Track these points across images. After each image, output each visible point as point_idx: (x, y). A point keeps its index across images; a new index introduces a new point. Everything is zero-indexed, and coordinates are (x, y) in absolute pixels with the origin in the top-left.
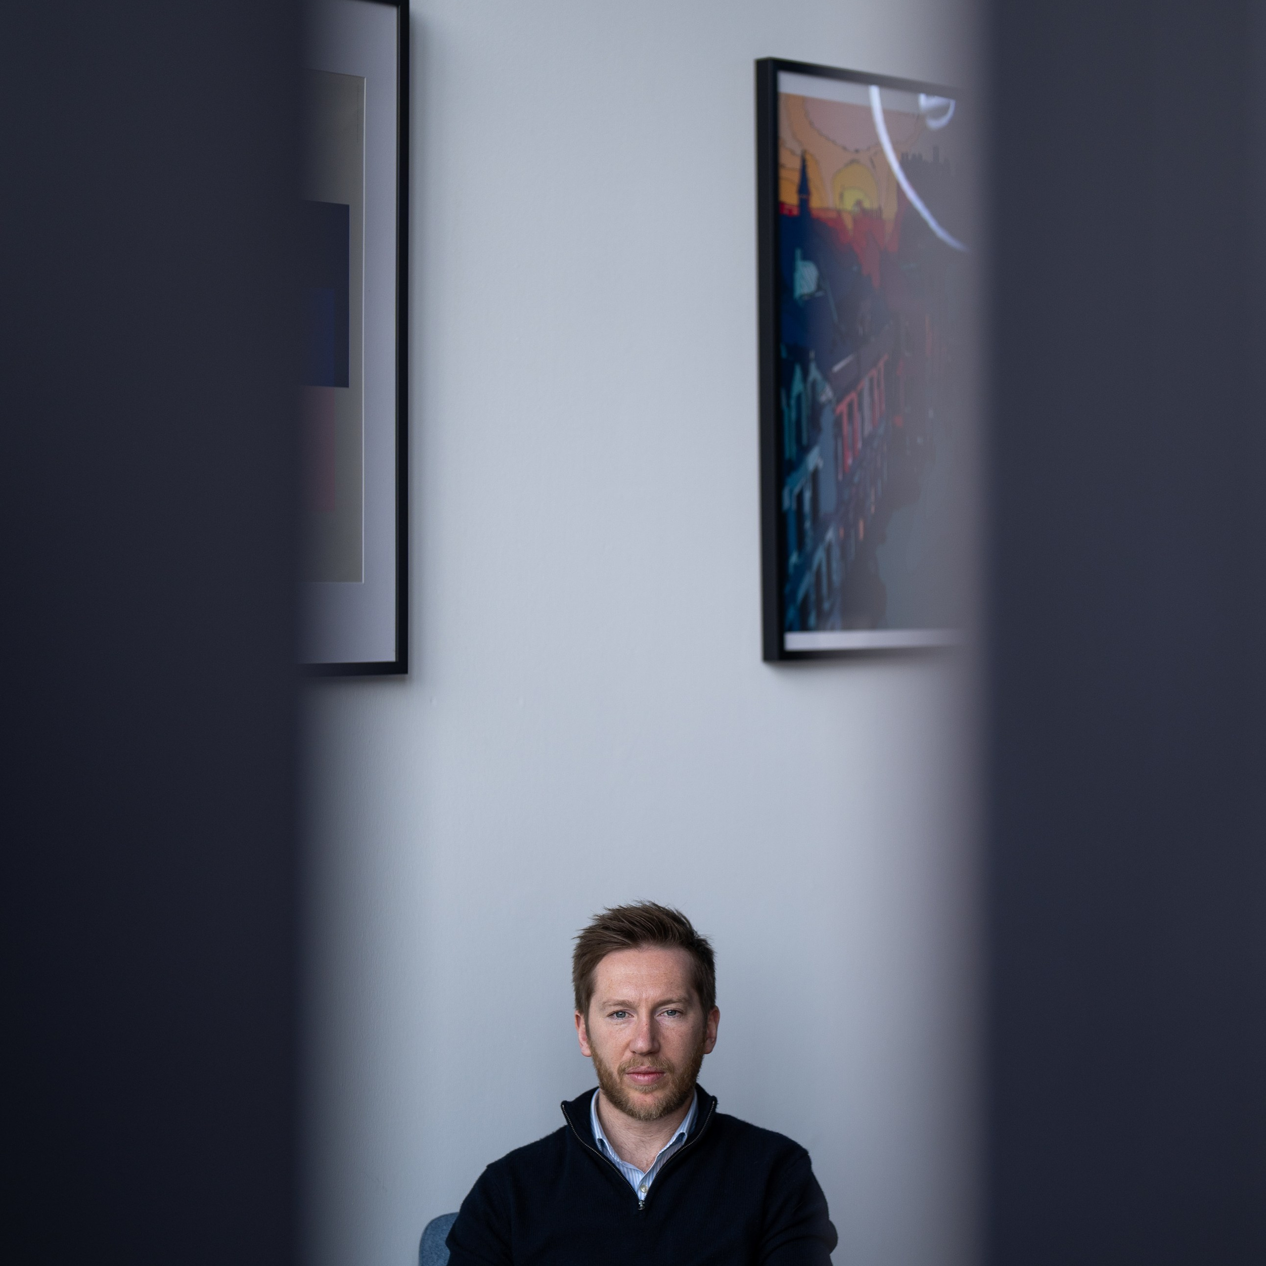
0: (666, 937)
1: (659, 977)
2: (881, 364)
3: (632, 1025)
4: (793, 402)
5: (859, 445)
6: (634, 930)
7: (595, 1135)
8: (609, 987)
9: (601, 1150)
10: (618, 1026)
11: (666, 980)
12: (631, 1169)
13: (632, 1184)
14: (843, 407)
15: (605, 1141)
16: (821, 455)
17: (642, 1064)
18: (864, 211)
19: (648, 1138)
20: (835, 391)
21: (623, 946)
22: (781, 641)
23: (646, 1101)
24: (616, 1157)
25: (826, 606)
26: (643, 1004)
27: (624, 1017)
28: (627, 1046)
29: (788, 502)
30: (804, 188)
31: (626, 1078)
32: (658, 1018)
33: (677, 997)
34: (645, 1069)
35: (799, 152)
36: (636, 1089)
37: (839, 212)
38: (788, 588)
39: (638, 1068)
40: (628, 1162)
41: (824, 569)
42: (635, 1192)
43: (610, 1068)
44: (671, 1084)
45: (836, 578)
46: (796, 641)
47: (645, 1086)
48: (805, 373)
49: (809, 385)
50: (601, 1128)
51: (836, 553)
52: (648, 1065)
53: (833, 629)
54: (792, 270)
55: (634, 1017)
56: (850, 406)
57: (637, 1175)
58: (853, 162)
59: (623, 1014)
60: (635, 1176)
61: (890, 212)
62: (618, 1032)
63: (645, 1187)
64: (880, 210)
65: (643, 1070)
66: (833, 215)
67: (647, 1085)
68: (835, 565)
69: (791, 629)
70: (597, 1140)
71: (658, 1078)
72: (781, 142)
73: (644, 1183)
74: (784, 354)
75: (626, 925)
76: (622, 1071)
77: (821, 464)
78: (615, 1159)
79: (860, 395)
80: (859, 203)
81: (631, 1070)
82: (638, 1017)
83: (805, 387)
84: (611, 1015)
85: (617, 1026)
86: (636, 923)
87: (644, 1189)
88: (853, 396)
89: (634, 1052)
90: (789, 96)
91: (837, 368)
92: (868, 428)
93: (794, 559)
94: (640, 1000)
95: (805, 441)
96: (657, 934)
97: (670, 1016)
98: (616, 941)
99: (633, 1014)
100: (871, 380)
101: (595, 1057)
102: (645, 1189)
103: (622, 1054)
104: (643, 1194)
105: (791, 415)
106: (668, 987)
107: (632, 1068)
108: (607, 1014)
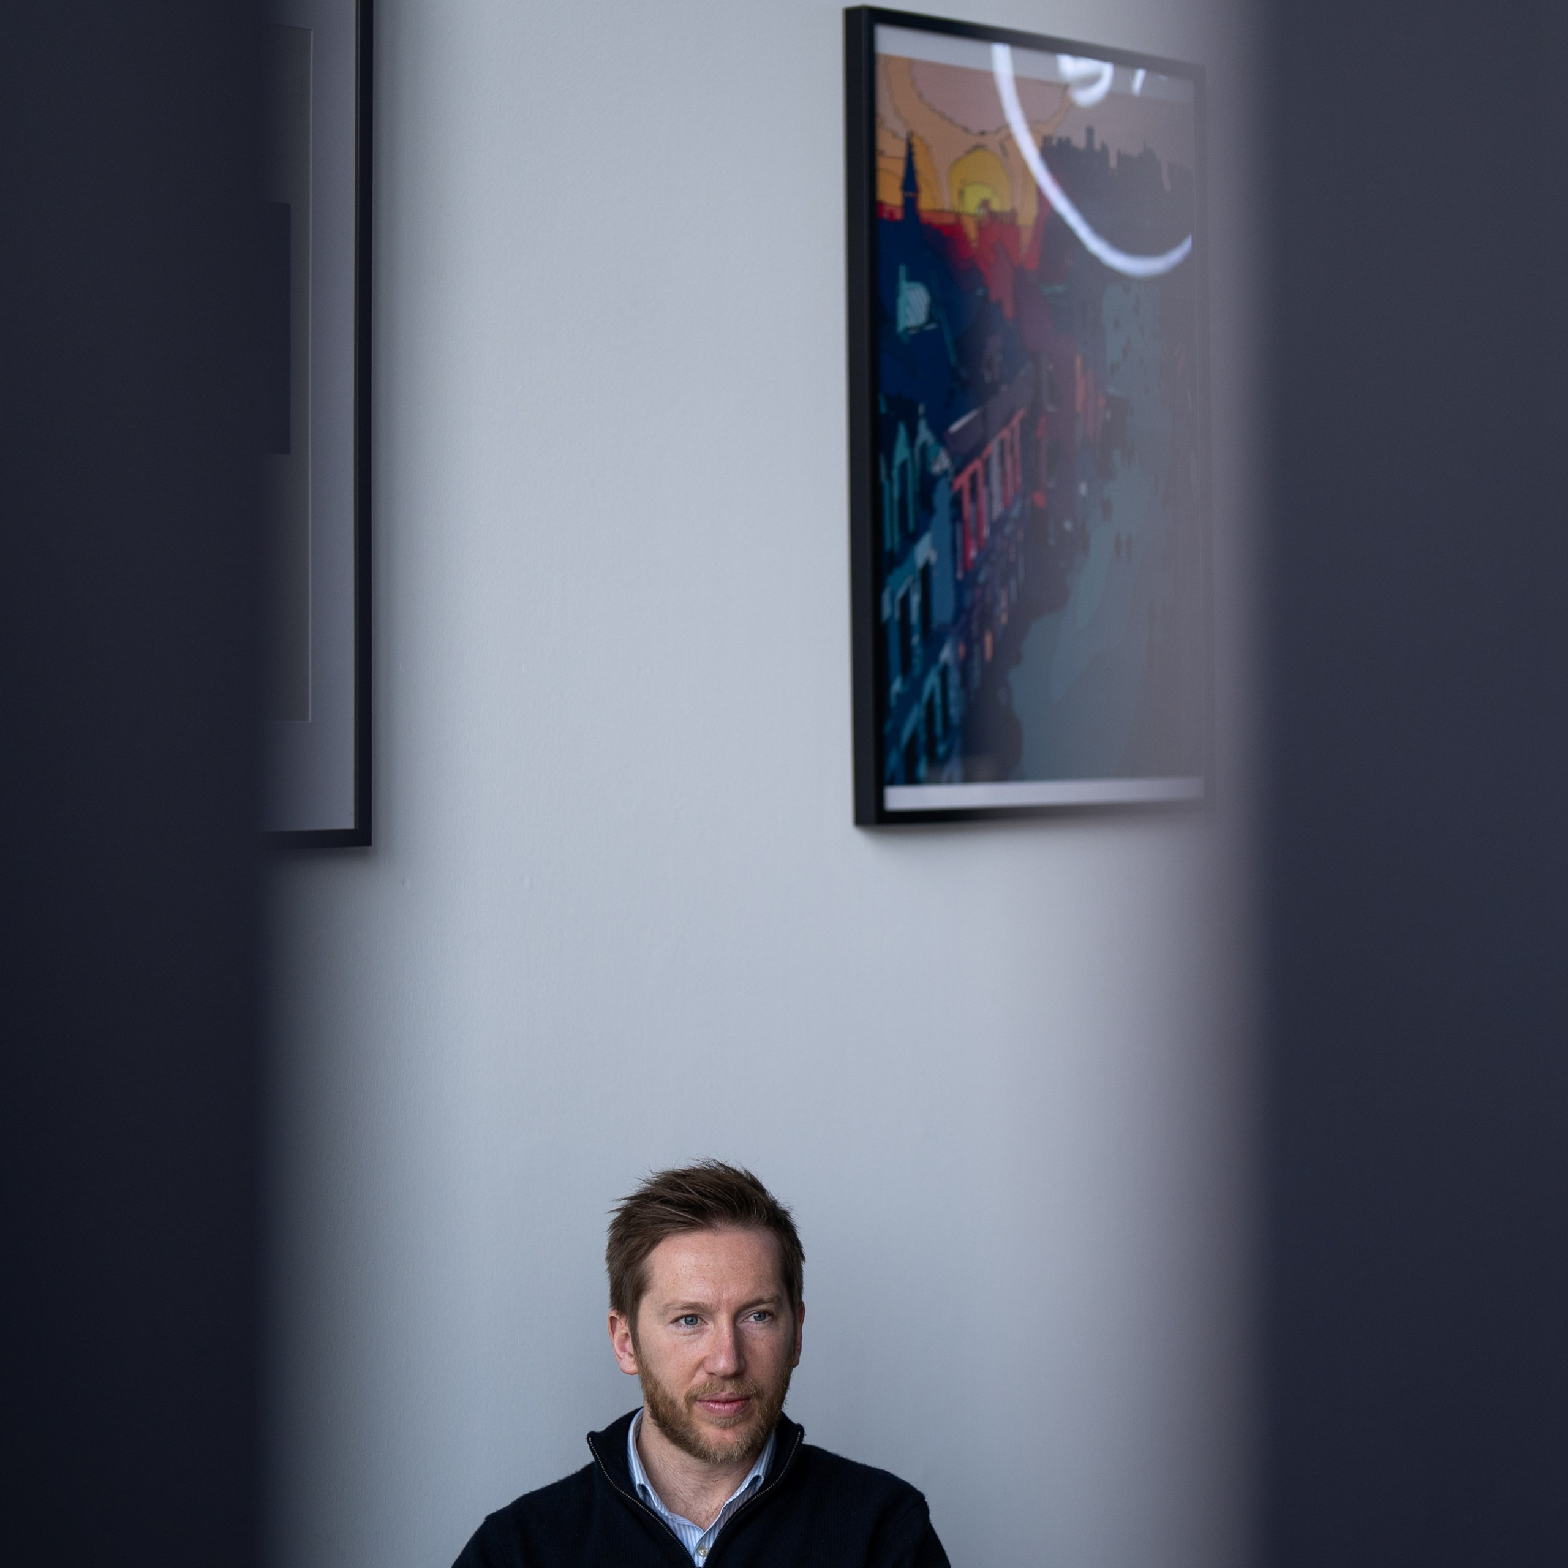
0: (749, 1213)
1: (744, 1269)
2: (1015, 422)
3: (706, 1336)
4: (895, 473)
5: (986, 532)
6: (705, 1204)
7: (634, 1478)
8: (674, 1283)
9: (642, 1499)
10: (687, 1337)
11: (753, 1273)
12: (684, 1525)
13: (686, 1545)
14: (963, 481)
15: (649, 1488)
16: (935, 545)
17: (722, 1390)
18: (992, 215)
19: (711, 1483)
20: (952, 456)
21: (690, 1226)
22: (880, 798)
23: (725, 1438)
24: (663, 1509)
25: (941, 749)
26: (723, 1307)
27: (696, 1324)
28: (701, 1364)
29: (889, 609)
30: (910, 183)
31: (697, 1408)
32: (742, 1326)
33: (768, 1296)
34: (726, 1395)
35: (903, 134)
36: (712, 1423)
37: (958, 215)
38: (888, 727)
39: (716, 1396)
40: (682, 1516)
41: (938, 700)
42: (690, 1555)
43: (672, 1393)
44: (757, 1413)
45: (954, 712)
46: (900, 798)
47: (725, 1418)
48: (912, 435)
49: (917, 450)
50: (643, 1469)
51: (954, 678)
52: (731, 1391)
53: (950, 781)
54: (894, 294)
55: (707, 1324)
56: (973, 478)
57: (692, 1532)
58: (977, 147)
59: (695, 1320)
60: (690, 1533)
61: (1027, 216)
62: (686, 1345)
63: (704, 1549)
64: (1013, 214)
65: (723, 1397)
66: (949, 220)
67: (728, 1418)
68: (953, 694)
69: (893, 782)
70: (637, 1486)
71: (743, 1407)
72: (879, 121)
73: (703, 1543)
74: (883, 409)
75: (696, 1197)
76: (691, 1399)
77: (933, 558)
78: (663, 1512)
79: (987, 463)
80: (985, 204)
81: (706, 1397)
82: (715, 1326)
83: (912, 454)
84: (676, 1321)
85: (684, 1337)
86: (708, 1194)
87: (703, 1551)
88: (976, 465)
89: (711, 1374)
90: (889, 58)
91: (955, 427)
92: (998, 509)
93: (897, 686)
94: (719, 1302)
95: (911, 525)
96: (738, 1210)
97: (758, 1322)
98: (682, 1219)
99: (708, 1322)
100: (1002, 444)
101: (645, 1375)
102: (705, 1552)
103: (692, 1375)
104: (701, 1558)
105: (892, 491)
106: (756, 1283)
107: (707, 1394)
108: (670, 1320)
